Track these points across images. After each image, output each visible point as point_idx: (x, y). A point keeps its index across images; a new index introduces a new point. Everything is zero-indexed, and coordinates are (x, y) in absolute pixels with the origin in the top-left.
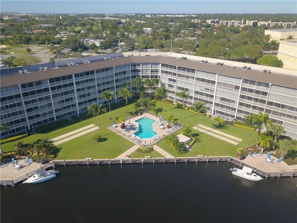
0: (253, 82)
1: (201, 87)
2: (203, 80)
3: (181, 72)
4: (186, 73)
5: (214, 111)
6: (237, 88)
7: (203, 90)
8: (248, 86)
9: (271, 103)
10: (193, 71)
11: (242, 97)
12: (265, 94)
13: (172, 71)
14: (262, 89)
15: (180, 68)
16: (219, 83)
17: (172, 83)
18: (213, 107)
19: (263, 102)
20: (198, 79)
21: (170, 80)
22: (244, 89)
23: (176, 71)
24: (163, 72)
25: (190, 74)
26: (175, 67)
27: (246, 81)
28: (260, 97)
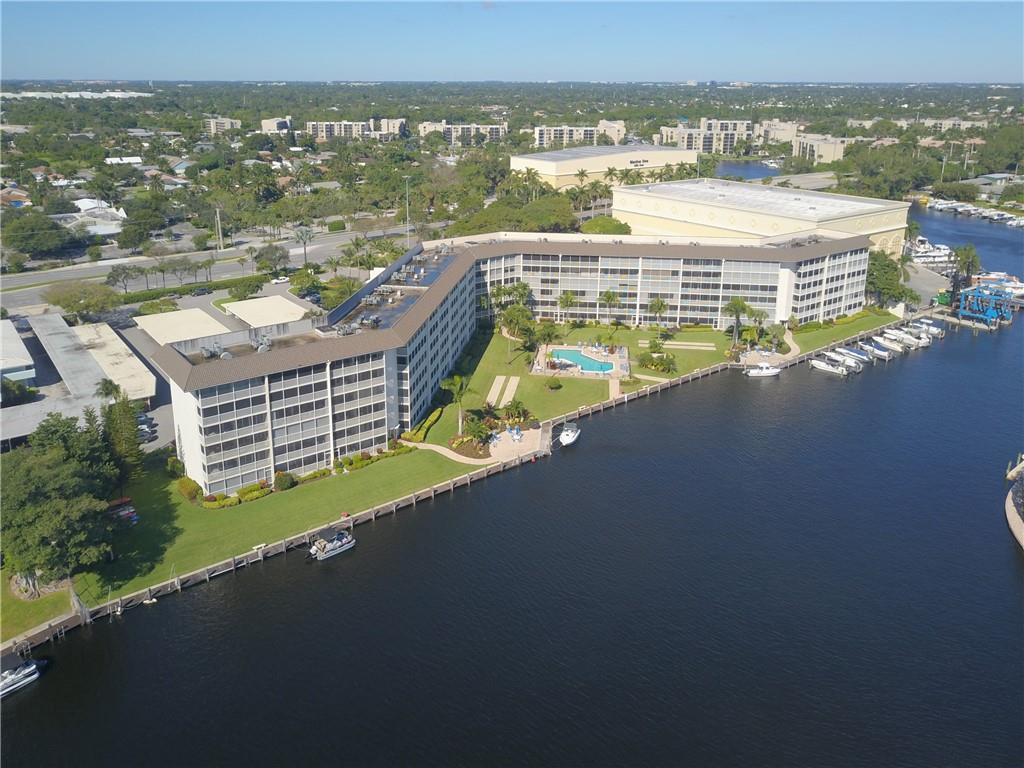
0: (697, 262)
1: (612, 284)
2: (614, 271)
3: (570, 265)
4: (579, 265)
5: (640, 319)
6: (675, 273)
7: (616, 288)
8: (692, 268)
9: (726, 287)
10: (595, 259)
11: (685, 285)
12: (717, 275)
13: (550, 264)
14: (712, 269)
15: (565, 258)
16: (645, 272)
17: (549, 287)
18: (638, 313)
19: (716, 286)
20: (605, 271)
21: (544, 281)
22: (686, 274)
23: (560, 264)
24: (526, 269)
25: (589, 265)
26: (555, 258)
27: (687, 262)
28: (711, 281)
